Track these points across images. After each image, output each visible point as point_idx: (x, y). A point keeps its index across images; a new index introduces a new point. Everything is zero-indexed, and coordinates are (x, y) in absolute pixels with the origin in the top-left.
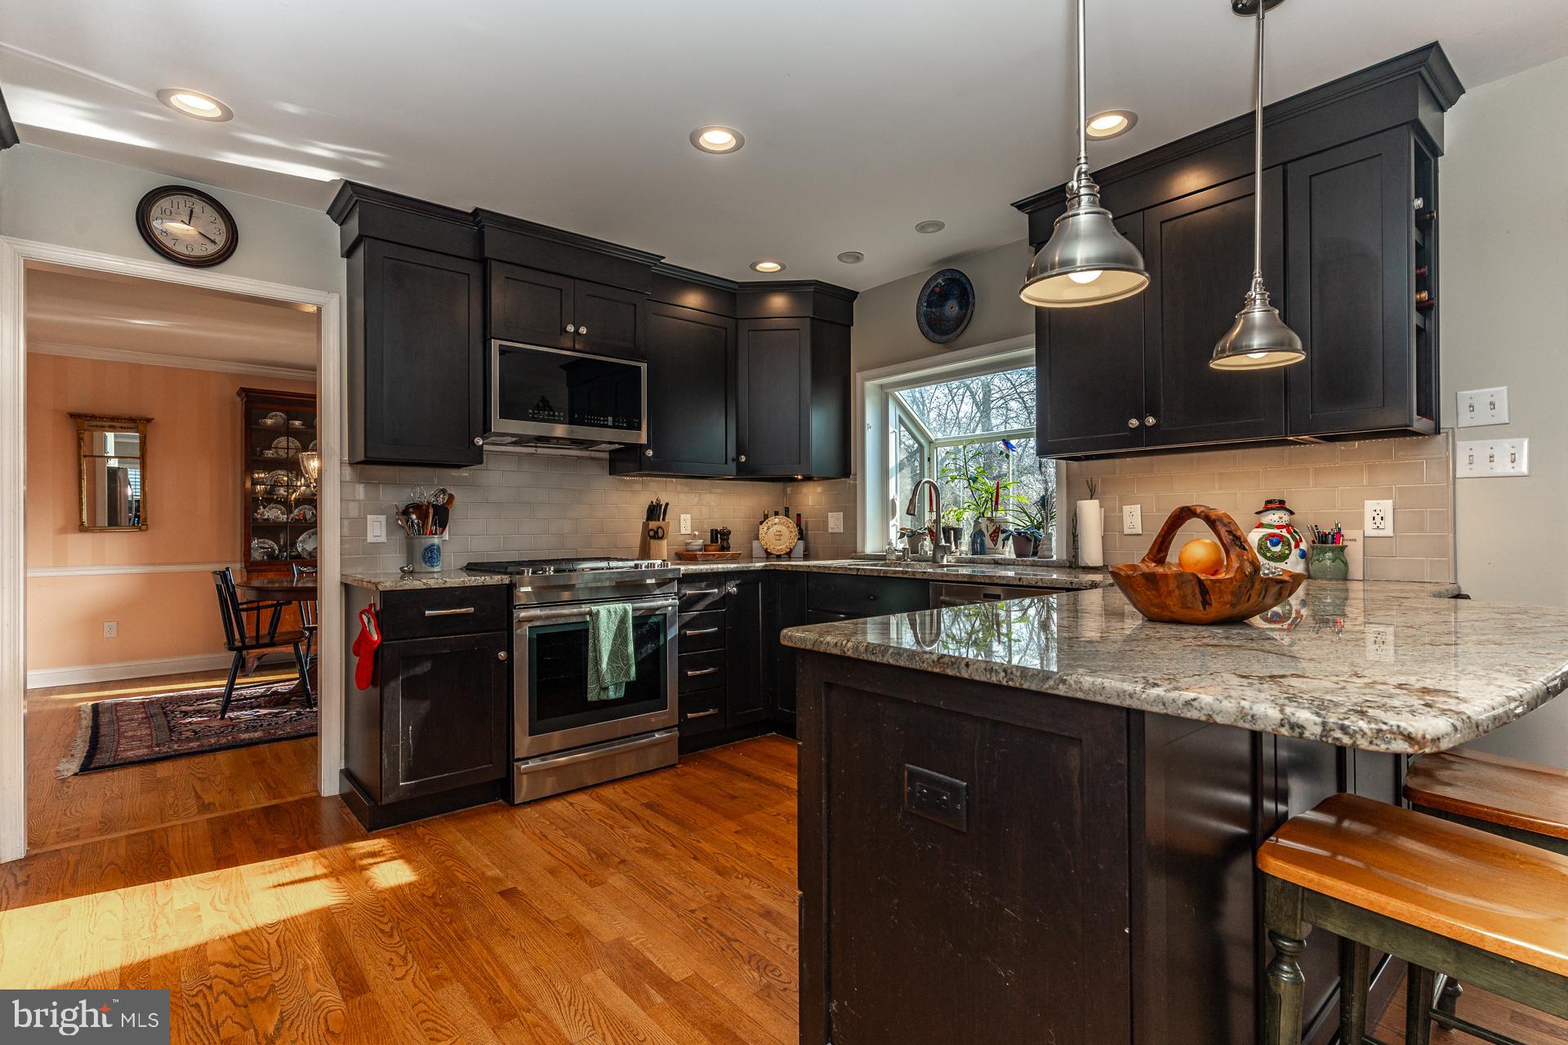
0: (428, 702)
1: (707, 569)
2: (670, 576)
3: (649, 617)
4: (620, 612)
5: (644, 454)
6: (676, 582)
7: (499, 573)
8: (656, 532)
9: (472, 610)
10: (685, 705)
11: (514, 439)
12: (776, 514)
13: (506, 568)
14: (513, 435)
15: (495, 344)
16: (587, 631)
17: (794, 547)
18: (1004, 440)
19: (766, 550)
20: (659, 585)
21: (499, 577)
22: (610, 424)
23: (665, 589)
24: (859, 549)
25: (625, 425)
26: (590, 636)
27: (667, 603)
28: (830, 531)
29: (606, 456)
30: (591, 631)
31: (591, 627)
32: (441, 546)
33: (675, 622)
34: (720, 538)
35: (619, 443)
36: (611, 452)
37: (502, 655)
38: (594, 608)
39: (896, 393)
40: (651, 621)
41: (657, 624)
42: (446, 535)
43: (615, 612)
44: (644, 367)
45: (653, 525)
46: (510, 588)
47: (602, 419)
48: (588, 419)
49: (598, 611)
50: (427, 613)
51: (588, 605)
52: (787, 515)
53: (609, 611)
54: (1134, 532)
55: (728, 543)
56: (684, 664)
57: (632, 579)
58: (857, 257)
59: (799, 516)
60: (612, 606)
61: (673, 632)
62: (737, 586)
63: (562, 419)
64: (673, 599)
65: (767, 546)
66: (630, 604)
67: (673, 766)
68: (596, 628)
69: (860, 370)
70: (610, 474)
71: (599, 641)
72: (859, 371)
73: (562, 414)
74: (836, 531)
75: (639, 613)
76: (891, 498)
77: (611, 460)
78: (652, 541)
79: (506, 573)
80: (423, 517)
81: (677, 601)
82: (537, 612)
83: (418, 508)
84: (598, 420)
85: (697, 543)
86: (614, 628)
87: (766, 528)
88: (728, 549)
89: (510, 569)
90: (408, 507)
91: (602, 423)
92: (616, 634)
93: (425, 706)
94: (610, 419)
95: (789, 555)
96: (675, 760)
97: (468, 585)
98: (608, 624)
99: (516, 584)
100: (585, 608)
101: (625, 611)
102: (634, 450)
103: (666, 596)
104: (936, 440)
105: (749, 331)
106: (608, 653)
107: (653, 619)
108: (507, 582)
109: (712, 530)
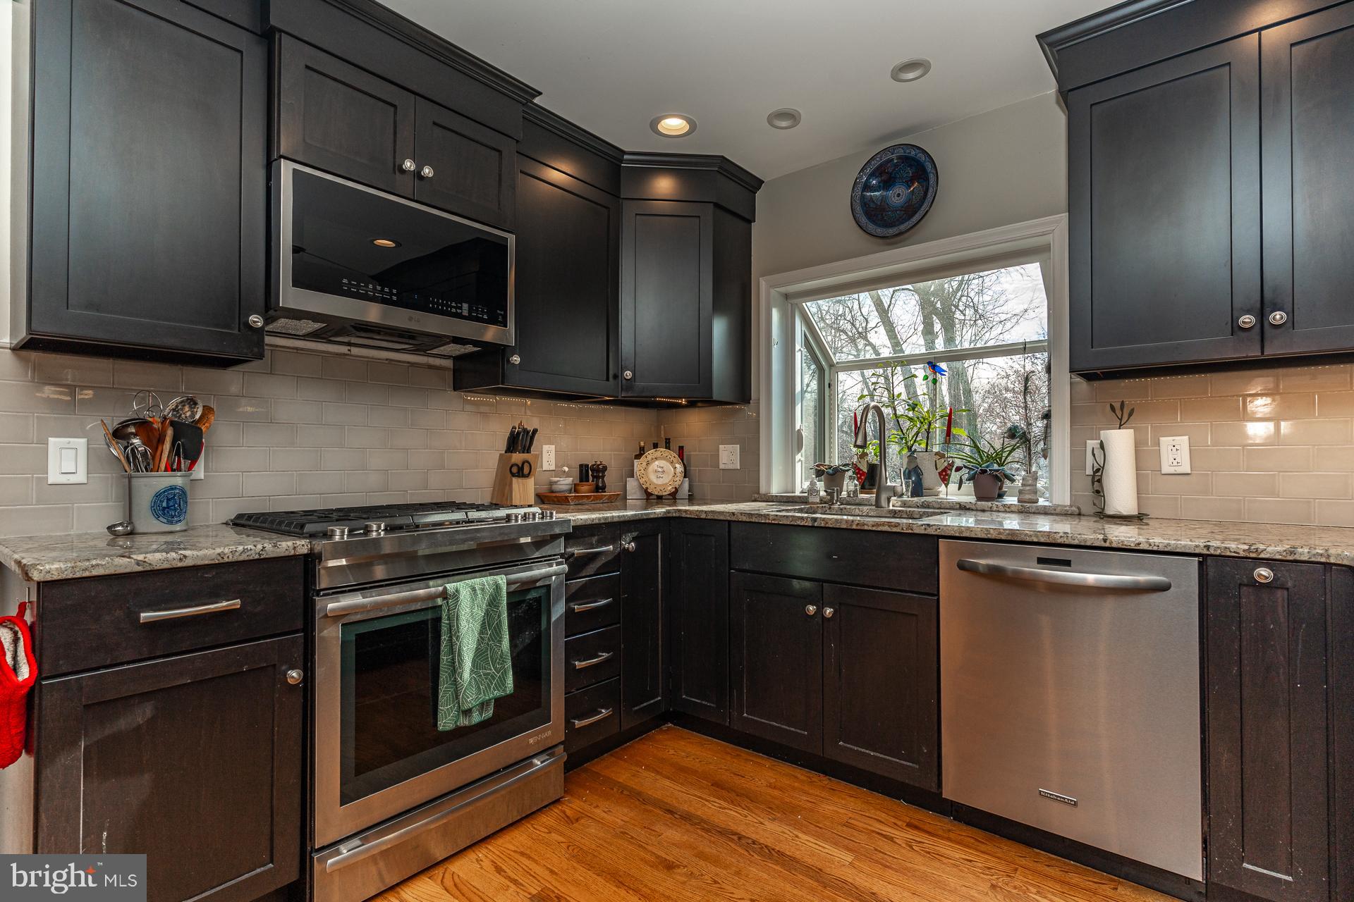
0: (147, 778)
1: (599, 519)
2: (557, 531)
3: (528, 590)
4: (490, 590)
5: (508, 361)
6: (563, 539)
7: (288, 534)
8: (521, 469)
9: (236, 603)
10: (574, 709)
11: (317, 326)
12: (655, 446)
13: (302, 526)
14: (315, 317)
15: (286, 170)
16: (439, 619)
17: (680, 486)
18: (929, 363)
19: (646, 491)
20: (538, 544)
21: (290, 543)
22: (465, 313)
23: (547, 550)
24: (763, 490)
25: (485, 317)
26: (444, 629)
27: (551, 570)
28: (722, 466)
29: (449, 363)
30: (445, 621)
31: (444, 615)
32: (187, 489)
33: (562, 597)
34: (592, 475)
35: (475, 343)
36: (457, 359)
37: (294, 675)
38: (450, 587)
39: (804, 304)
40: (529, 597)
41: (538, 600)
42: (199, 471)
43: (483, 590)
44: (511, 239)
45: (517, 457)
46: (310, 562)
47: (454, 304)
48: (433, 303)
49: (457, 591)
50: (145, 616)
51: (439, 581)
52: (668, 447)
53: (474, 589)
54: (1180, 470)
55: (603, 482)
56: (573, 651)
57: (506, 538)
58: (791, 116)
59: (681, 448)
60: (477, 581)
61: (558, 611)
62: (634, 539)
63: (395, 298)
64: (558, 564)
65: (648, 485)
66: (503, 576)
67: (557, 801)
68: (454, 619)
69: (764, 274)
70: (455, 389)
71: (458, 638)
72: (763, 276)
73: (395, 291)
74: (731, 467)
75: (513, 587)
76: (797, 427)
77: (456, 371)
78: (514, 480)
79: (301, 535)
80: (154, 440)
81: (565, 566)
82: (357, 599)
83: (143, 426)
84: (448, 306)
85: (564, 482)
86: (480, 614)
87: (645, 464)
88: (603, 488)
89: (309, 528)
90: (124, 425)
91: (454, 310)
92: (483, 623)
93: (138, 788)
94: (465, 306)
95: (674, 496)
96: (560, 793)
97: (231, 559)
98: (472, 608)
99: (320, 554)
100: (434, 587)
101: (498, 587)
102: (496, 353)
103: (548, 559)
104: (837, 363)
105: (636, 214)
106: (471, 655)
107: (533, 595)
108: (305, 551)
109: (581, 466)
